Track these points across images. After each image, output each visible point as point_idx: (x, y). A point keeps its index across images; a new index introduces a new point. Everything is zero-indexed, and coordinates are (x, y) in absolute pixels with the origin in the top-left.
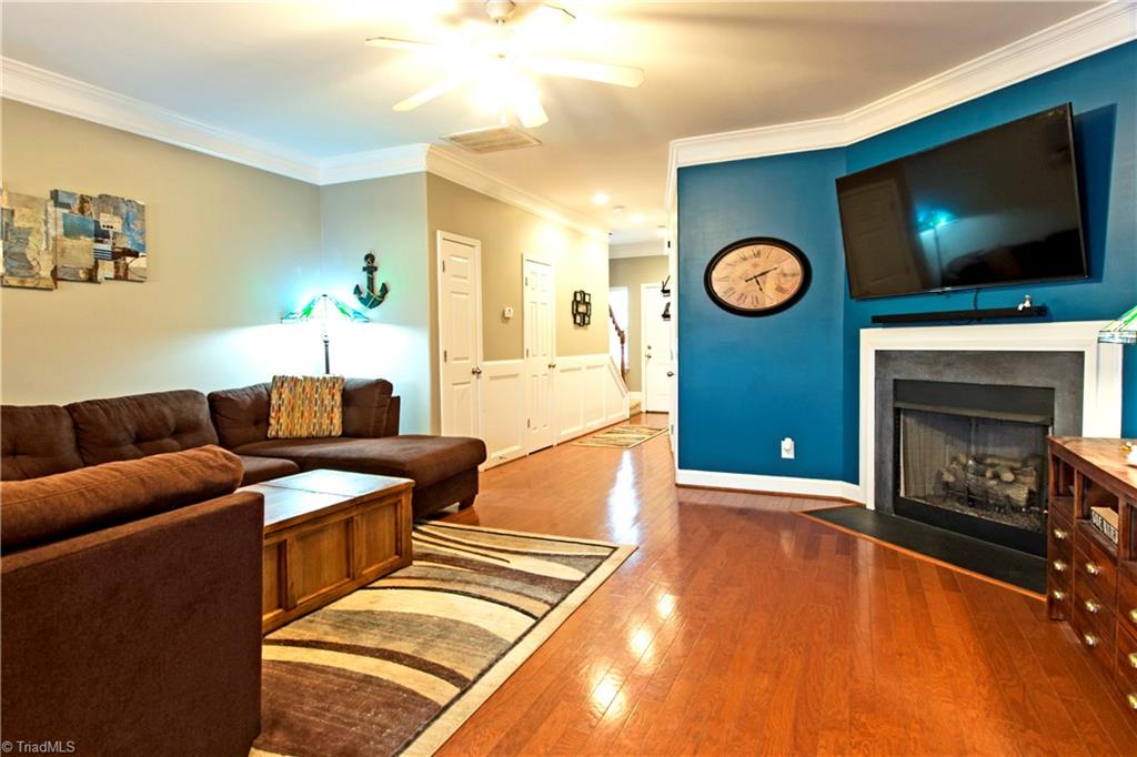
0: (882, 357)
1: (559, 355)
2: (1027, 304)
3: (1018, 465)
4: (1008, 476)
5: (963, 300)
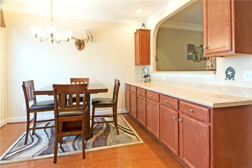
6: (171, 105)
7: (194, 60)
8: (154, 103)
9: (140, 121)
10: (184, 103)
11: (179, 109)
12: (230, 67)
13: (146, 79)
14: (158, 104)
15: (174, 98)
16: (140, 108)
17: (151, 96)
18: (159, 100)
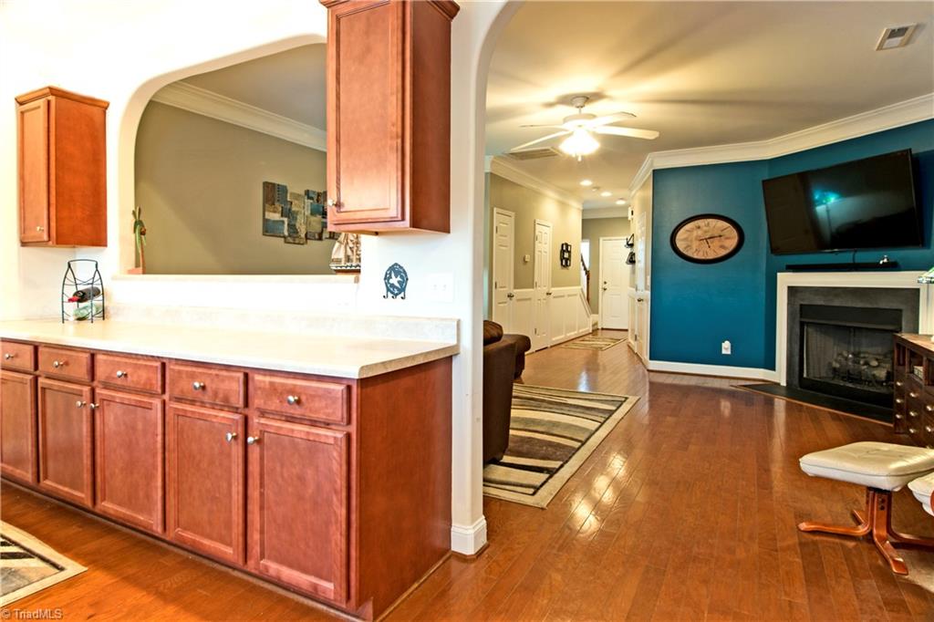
0: (793, 291)
1: (553, 286)
2: (885, 260)
3: (881, 357)
4: (875, 363)
5: (846, 257)
6: (216, 394)
7: (284, 237)
8: (140, 401)
9: (60, 487)
10: (268, 379)
11: (246, 404)
12: (396, 264)
13: (85, 308)
14: (157, 403)
15: (228, 367)
16: (54, 435)
17: (119, 373)
18: (160, 383)
